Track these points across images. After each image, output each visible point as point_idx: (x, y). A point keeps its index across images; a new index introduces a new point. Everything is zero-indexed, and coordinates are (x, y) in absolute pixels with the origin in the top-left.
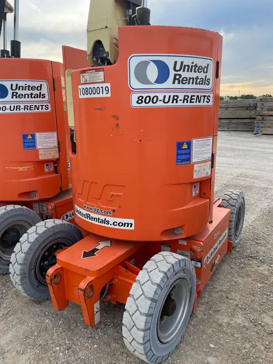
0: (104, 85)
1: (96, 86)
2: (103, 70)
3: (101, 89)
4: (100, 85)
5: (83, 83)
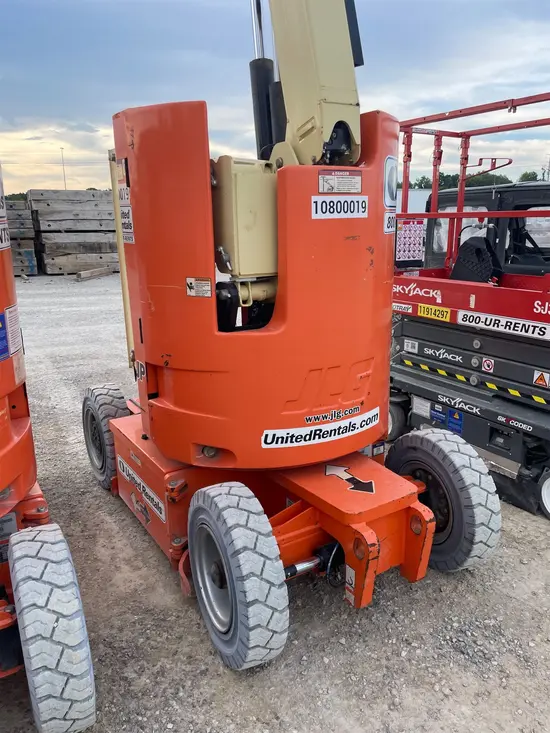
0: (361, 198)
1: (349, 198)
2: (359, 173)
3: (356, 204)
4: (355, 198)
5: (326, 191)
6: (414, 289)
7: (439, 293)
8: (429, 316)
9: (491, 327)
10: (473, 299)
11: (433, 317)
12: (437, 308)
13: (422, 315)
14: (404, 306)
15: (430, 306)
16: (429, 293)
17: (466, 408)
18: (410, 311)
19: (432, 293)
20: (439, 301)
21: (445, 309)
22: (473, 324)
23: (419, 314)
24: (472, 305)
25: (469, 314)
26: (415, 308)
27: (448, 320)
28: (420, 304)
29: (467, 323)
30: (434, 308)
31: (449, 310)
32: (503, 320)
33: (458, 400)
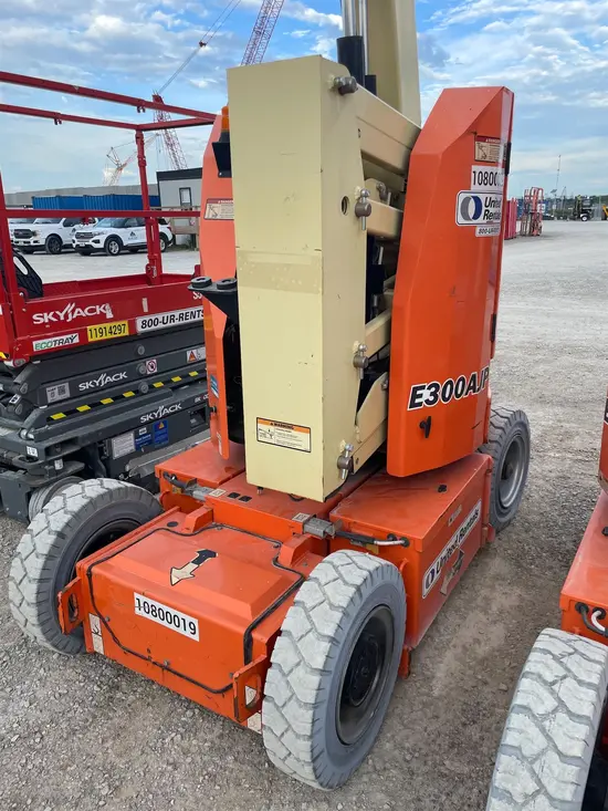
6: (73, 311)
7: (107, 306)
8: (104, 337)
9: (169, 324)
10: (145, 302)
11: (109, 336)
12: (112, 324)
13: (94, 339)
14: (64, 337)
15: (102, 326)
16: (95, 310)
17: (170, 411)
18: (76, 340)
19: (99, 309)
20: (110, 315)
21: (121, 323)
22: (153, 327)
23: (90, 340)
24: (146, 310)
25: (147, 318)
26: (83, 335)
27: (127, 333)
28: (89, 327)
29: (147, 329)
30: (108, 325)
31: (126, 322)
32: (177, 314)
33: (161, 408)
